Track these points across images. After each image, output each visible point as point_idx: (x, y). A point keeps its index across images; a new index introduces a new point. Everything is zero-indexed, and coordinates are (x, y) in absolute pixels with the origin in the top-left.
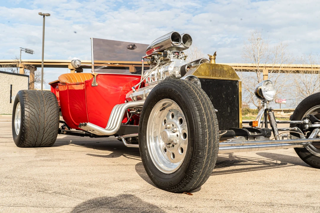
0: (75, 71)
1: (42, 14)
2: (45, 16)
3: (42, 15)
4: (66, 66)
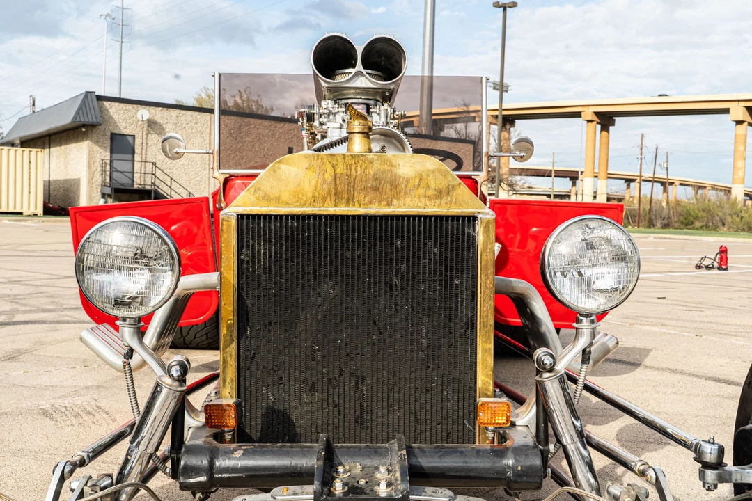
0: (598, 123)
1: (500, 4)
2: (508, 9)
3: (500, 7)
4: (578, 115)
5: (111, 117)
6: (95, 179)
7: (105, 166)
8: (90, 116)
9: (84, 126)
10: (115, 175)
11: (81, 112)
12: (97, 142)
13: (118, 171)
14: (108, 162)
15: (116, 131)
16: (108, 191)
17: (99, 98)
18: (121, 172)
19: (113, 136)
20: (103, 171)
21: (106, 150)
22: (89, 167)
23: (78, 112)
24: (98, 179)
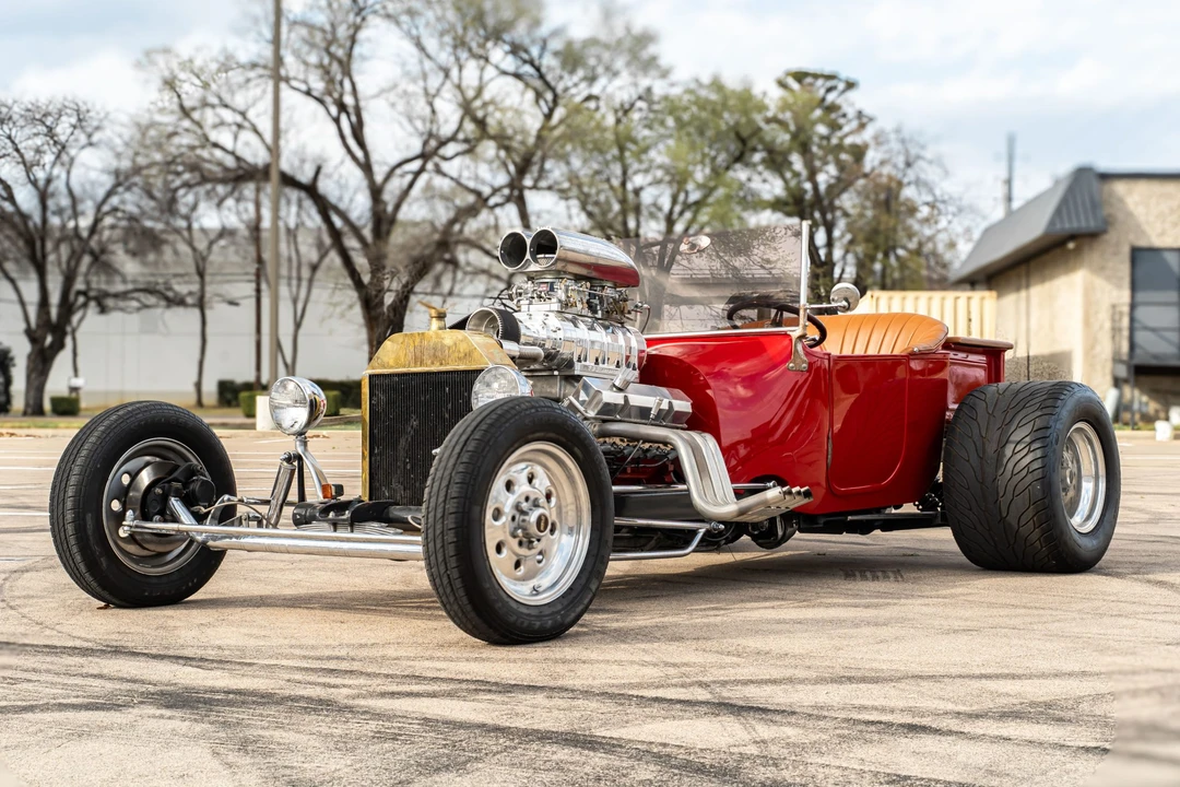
5: (1130, 214)
6: (1098, 349)
7: (1120, 319)
8: (1082, 217)
9: (1073, 237)
10: (1140, 336)
11: (1064, 211)
12: (1100, 270)
13: (1146, 328)
14: (1126, 309)
15: (1142, 243)
16: (1123, 372)
17: (1106, 177)
18: (1153, 330)
19: (1137, 254)
20: (1115, 330)
21: (1119, 287)
22: (1087, 323)
23: (1058, 212)
24: (1105, 349)
